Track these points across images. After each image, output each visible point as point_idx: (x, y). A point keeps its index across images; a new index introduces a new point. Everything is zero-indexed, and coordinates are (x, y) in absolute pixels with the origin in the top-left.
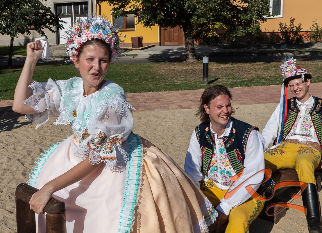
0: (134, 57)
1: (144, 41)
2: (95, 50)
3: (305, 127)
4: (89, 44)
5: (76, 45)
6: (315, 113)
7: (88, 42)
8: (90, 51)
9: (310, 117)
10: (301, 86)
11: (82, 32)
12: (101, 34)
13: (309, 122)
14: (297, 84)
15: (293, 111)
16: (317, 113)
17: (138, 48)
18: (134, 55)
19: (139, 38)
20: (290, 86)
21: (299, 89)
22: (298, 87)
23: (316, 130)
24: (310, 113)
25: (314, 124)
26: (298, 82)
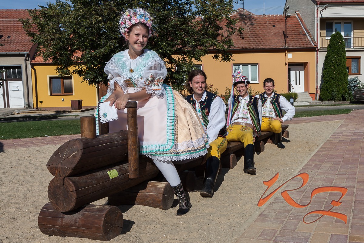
0: (76, 117)
1: (83, 105)
2: (140, 29)
3: (244, 113)
4: (136, 26)
5: (128, 26)
6: (250, 105)
7: (136, 25)
8: (137, 30)
9: (247, 108)
10: (243, 88)
11: (132, 18)
12: (144, 20)
13: (246, 111)
14: (242, 87)
15: (236, 102)
16: (251, 105)
17: (78, 110)
18: (76, 115)
19: (79, 101)
20: (237, 87)
21: (242, 90)
22: (242, 88)
23: (250, 116)
24: (247, 105)
25: (249, 112)
26: (242, 86)
